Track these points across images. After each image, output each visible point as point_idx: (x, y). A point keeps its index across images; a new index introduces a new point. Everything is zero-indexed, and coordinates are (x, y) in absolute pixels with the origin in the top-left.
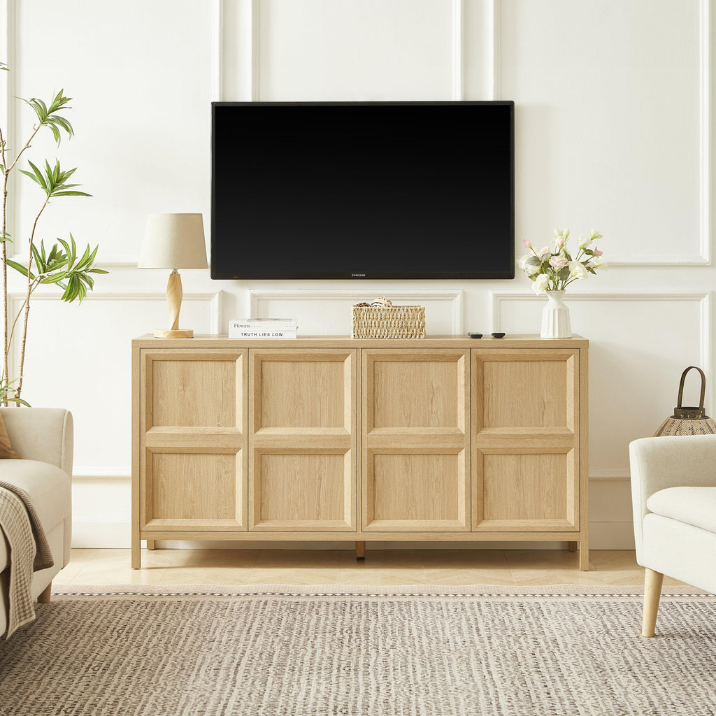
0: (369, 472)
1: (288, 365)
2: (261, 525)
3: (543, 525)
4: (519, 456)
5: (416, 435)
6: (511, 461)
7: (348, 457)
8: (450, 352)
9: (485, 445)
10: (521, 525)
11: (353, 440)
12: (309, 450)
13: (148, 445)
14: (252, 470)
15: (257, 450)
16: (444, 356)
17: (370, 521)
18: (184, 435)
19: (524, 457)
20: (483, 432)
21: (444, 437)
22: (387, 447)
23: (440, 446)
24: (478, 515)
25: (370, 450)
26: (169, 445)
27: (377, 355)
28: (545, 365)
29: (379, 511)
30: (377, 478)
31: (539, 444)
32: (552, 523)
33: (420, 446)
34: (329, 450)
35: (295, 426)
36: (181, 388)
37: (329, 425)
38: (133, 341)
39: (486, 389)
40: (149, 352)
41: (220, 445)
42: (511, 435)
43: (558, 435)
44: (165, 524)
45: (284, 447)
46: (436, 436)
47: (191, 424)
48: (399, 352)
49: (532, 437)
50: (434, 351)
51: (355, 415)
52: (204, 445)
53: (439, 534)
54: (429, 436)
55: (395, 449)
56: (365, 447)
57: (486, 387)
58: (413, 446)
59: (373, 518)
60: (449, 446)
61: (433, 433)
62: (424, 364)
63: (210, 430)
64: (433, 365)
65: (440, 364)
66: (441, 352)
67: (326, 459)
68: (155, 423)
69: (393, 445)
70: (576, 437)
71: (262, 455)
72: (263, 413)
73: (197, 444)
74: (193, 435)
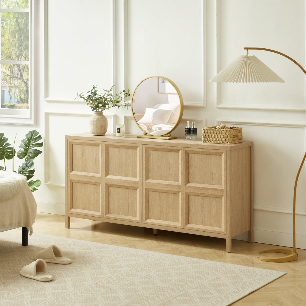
0: (146, 198)
1: (117, 149)
2: (108, 215)
3: (211, 229)
4: (203, 197)
5: (162, 184)
6: (199, 199)
7: (138, 191)
8: (175, 148)
9: (189, 191)
10: (203, 228)
11: (140, 183)
12: (124, 186)
13: (70, 178)
14: (104, 192)
15: (106, 184)
16: (173, 150)
17: (146, 219)
18: (82, 176)
19: (205, 197)
20: (188, 185)
21: (173, 186)
22: (152, 188)
23: (172, 190)
24: (186, 221)
25: (146, 189)
26: (77, 179)
27: (149, 148)
28: (213, 157)
29: (150, 215)
30: (149, 201)
31: (210, 192)
32: (215, 229)
33: (164, 189)
34: (131, 187)
35: (120, 176)
36: (82, 156)
37: (132, 177)
38: (65, 136)
39: (190, 166)
40: (71, 141)
41: (94, 181)
42: (199, 187)
43: (217, 189)
44: (76, 211)
45: (115, 184)
46: (170, 185)
47: (85, 172)
48: (156, 147)
49: (207, 189)
50: (169, 148)
51: (140, 173)
52: (89, 180)
53: (171, 228)
54: (168, 185)
55: (155, 189)
56: (144, 187)
57: (190, 165)
58: (162, 189)
59: (148, 218)
60: (175, 190)
61: (169, 184)
62: (167, 153)
63: (91, 174)
64: (170, 153)
65: (172, 153)
66: (172, 148)
67: (131, 191)
68: (73, 170)
69: (154, 188)
70: (225, 191)
71: (108, 187)
72: (109, 169)
73: (86, 180)
74: (85, 176)
